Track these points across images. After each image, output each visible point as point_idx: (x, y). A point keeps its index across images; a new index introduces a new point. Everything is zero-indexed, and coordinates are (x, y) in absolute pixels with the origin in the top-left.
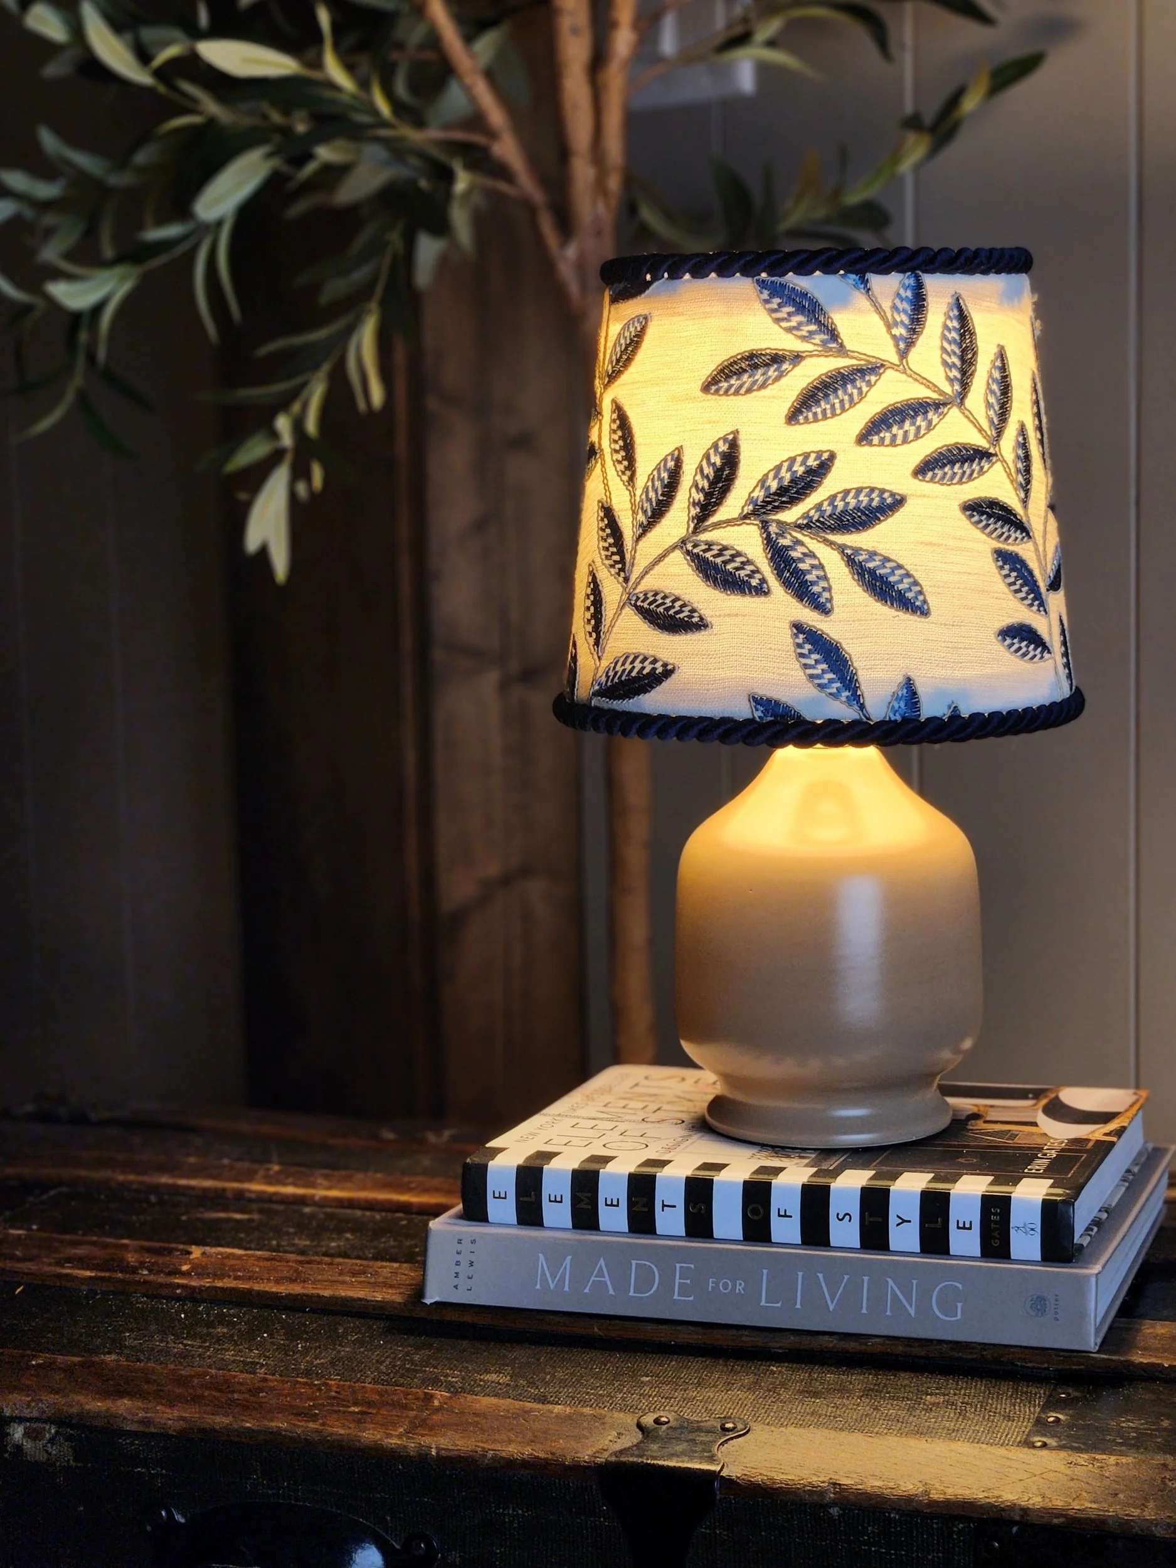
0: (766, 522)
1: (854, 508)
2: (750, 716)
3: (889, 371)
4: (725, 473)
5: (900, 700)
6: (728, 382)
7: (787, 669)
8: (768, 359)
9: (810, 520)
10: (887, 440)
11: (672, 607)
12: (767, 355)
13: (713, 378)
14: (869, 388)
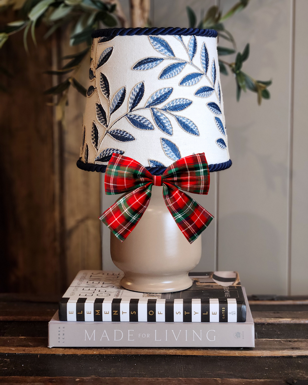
0: (153, 108)
1: (179, 104)
2: (148, 166)
3: (187, 64)
4: (140, 94)
6: (141, 67)
8: (153, 60)
9: (166, 108)
10: (188, 85)
11: (123, 134)
12: (153, 58)
13: (136, 65)
14: (182, 69)
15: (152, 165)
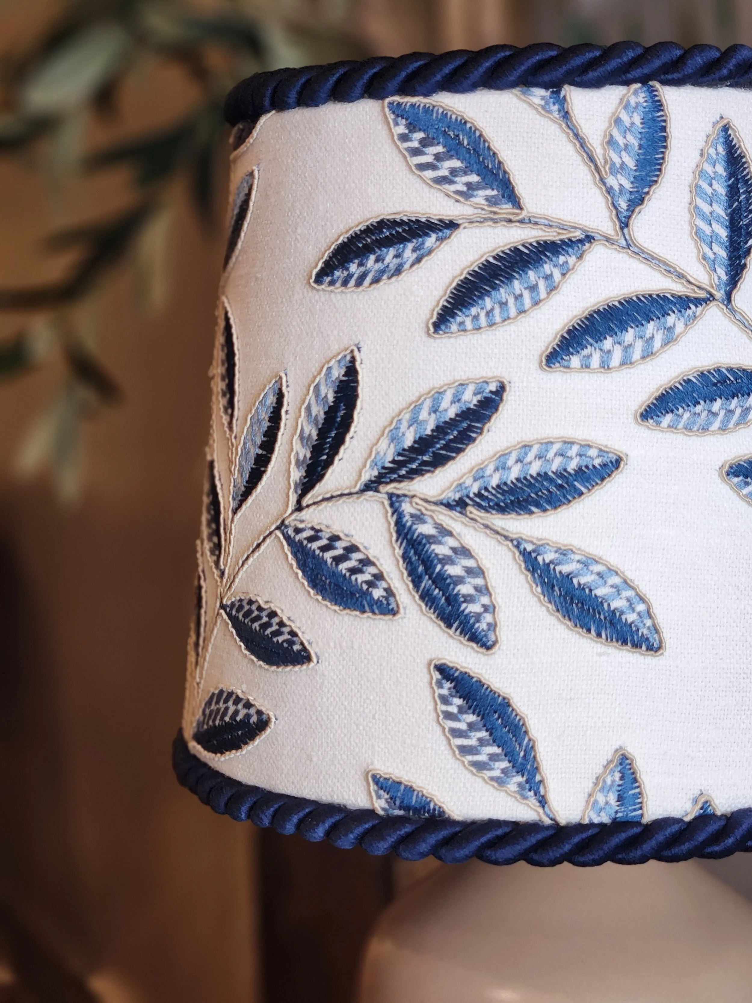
0: (398, 497)
2: (369, 805)
4: (339, 414)
5: (608, 792)
6: (347, 268)
8: (404, 230)
9: (465, 492)
10: (595, 361)
11: (268, 625)
12: (402, 223)
13: (327, 263)
14: (564, 275)
15: (386, 806)
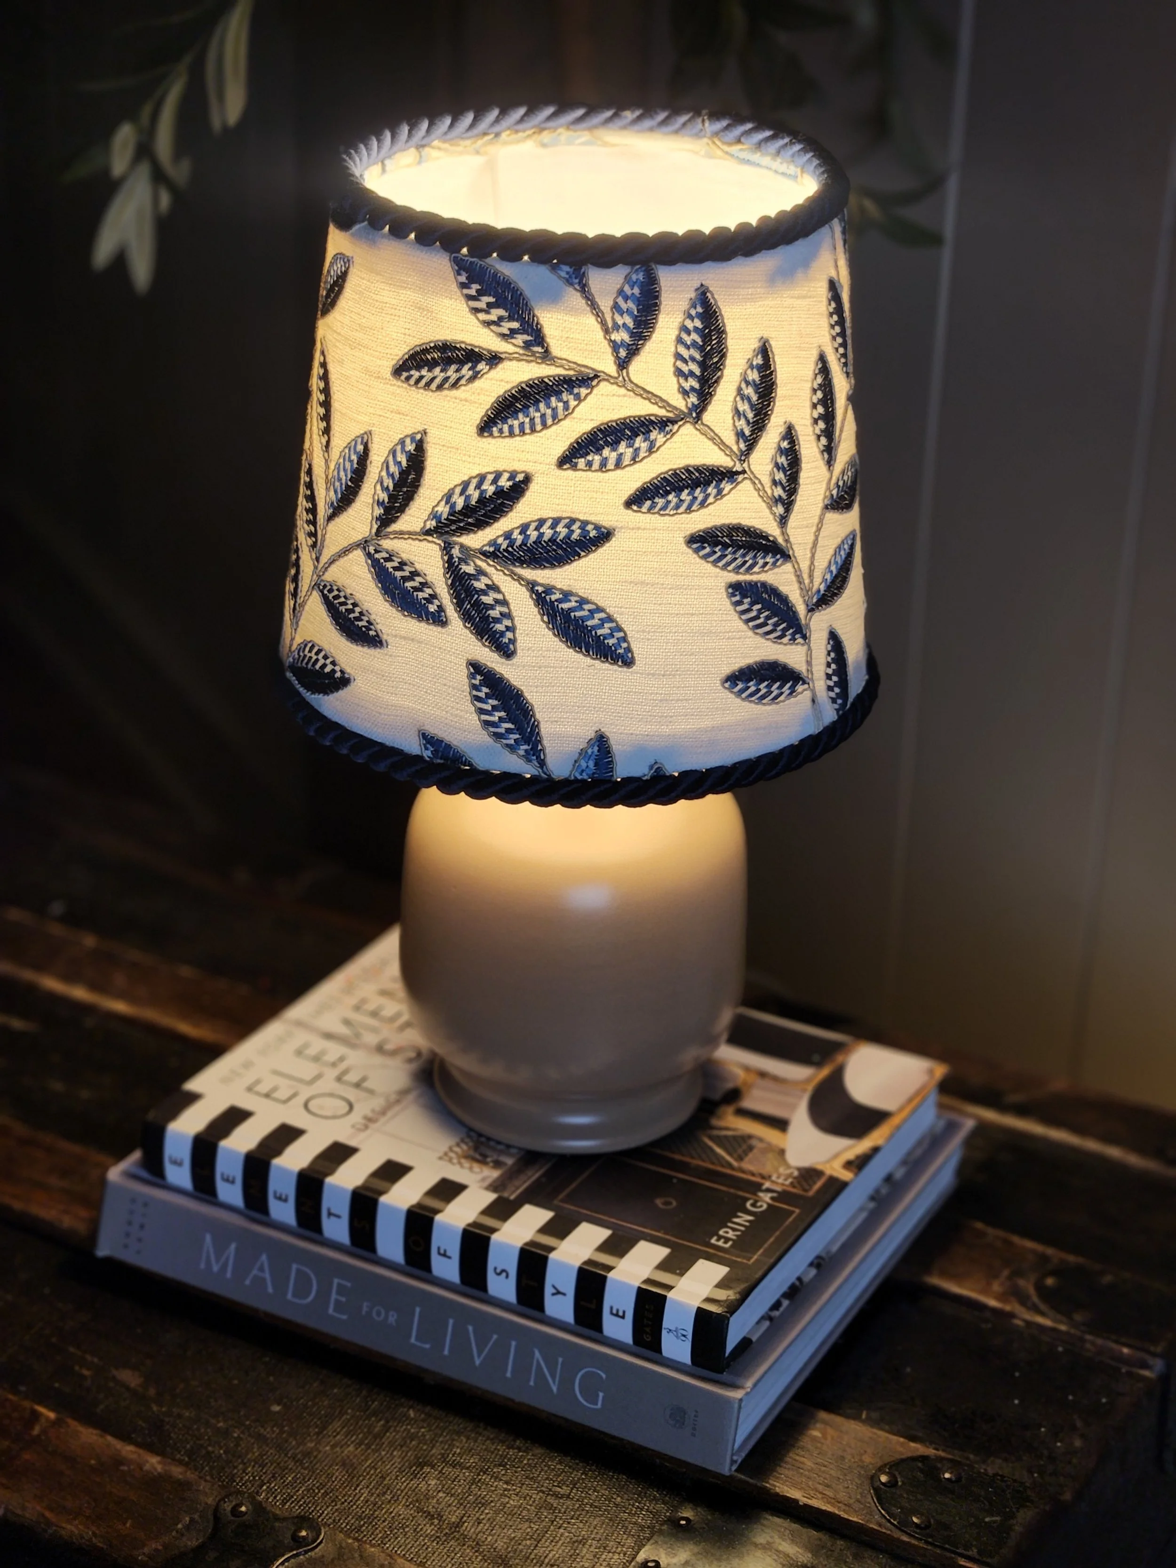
0: (450, 544)
1: (549, 540)
2: (419, 753)
3: (603, 384)
4: (411, 477)
5: (589, 760)
6: (420, 372)
7: (462, 711)
8: (462, 355)
9: (497, 548)
10: (596, 463)
11: (352, 611)
12: (461, 349)
13: (405, 363)
14: (577, 402)
15: (431, 755)
